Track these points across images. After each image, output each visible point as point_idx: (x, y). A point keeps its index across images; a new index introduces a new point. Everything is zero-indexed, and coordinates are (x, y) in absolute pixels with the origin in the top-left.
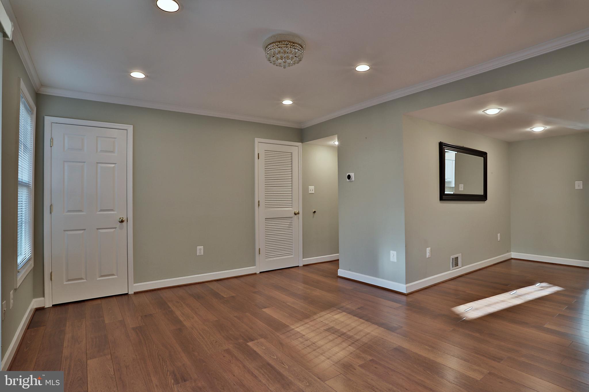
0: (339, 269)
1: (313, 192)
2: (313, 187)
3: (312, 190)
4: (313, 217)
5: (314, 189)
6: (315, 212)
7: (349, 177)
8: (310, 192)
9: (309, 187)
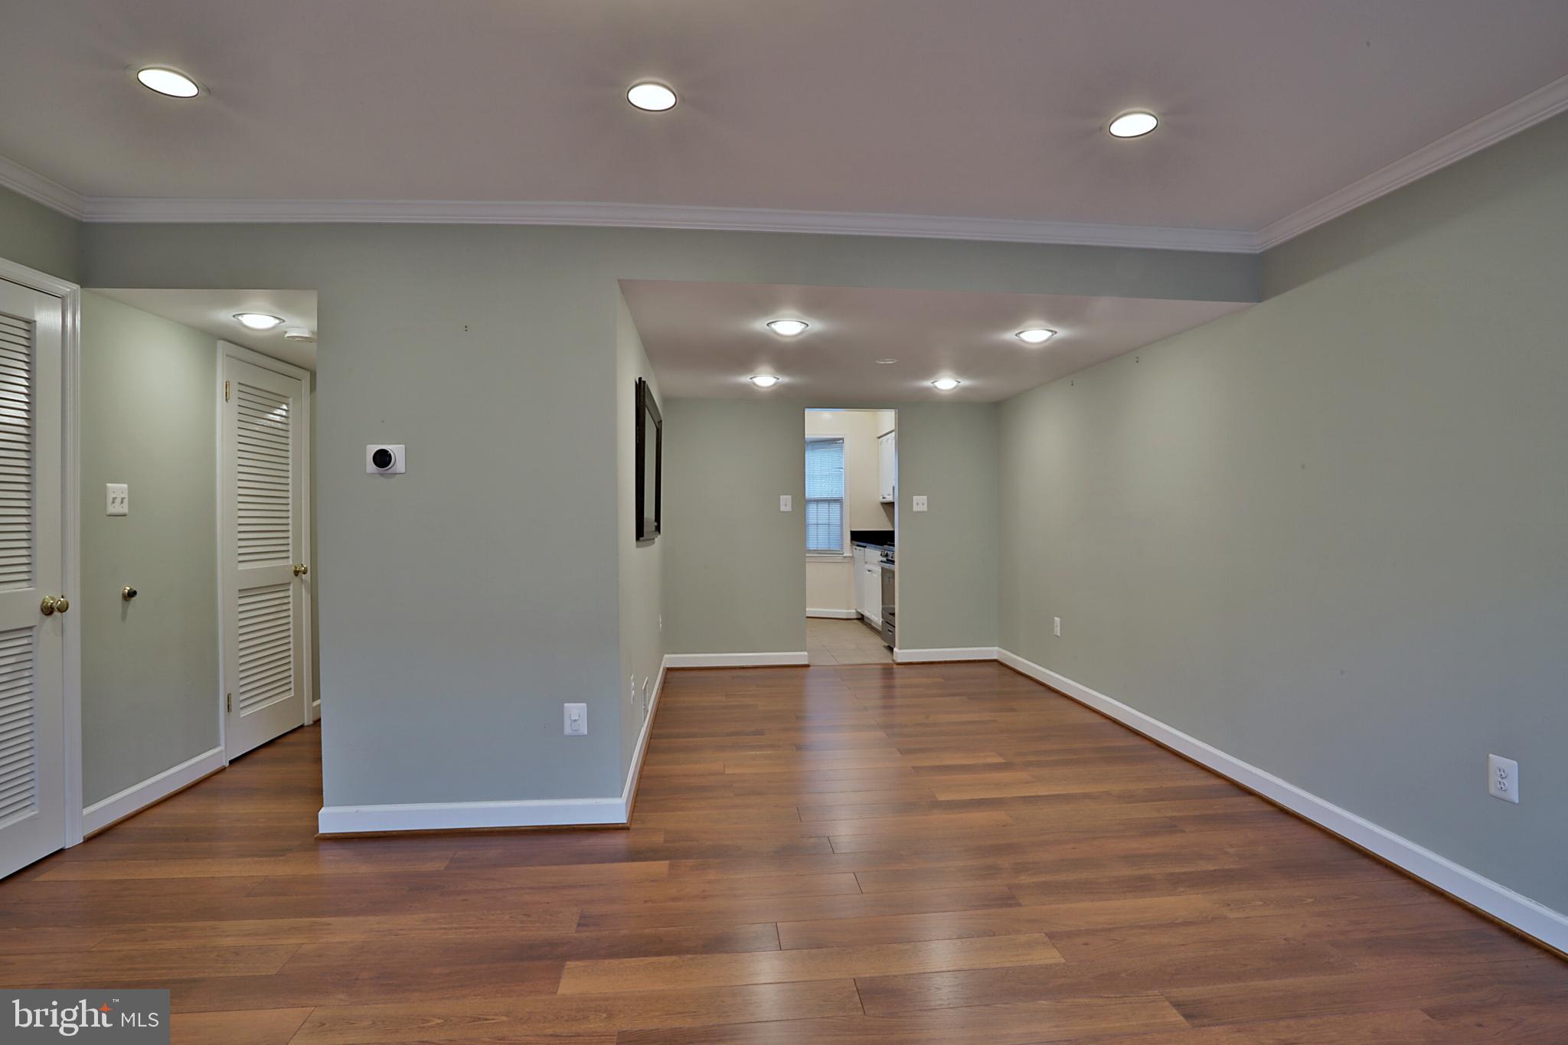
0: (322, 806)
1: (124, 509)
2: (126, 486)
3: (118, 501)
4: (124, 616)
5: (126, 495)
6: (132, 594)
7: (382, 459)
8: (111, 509)
9: (109, 485)
